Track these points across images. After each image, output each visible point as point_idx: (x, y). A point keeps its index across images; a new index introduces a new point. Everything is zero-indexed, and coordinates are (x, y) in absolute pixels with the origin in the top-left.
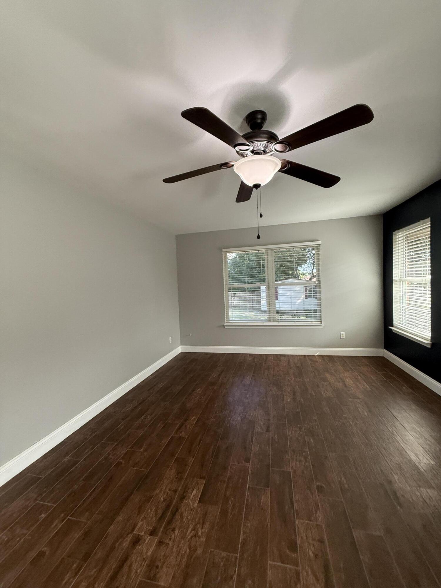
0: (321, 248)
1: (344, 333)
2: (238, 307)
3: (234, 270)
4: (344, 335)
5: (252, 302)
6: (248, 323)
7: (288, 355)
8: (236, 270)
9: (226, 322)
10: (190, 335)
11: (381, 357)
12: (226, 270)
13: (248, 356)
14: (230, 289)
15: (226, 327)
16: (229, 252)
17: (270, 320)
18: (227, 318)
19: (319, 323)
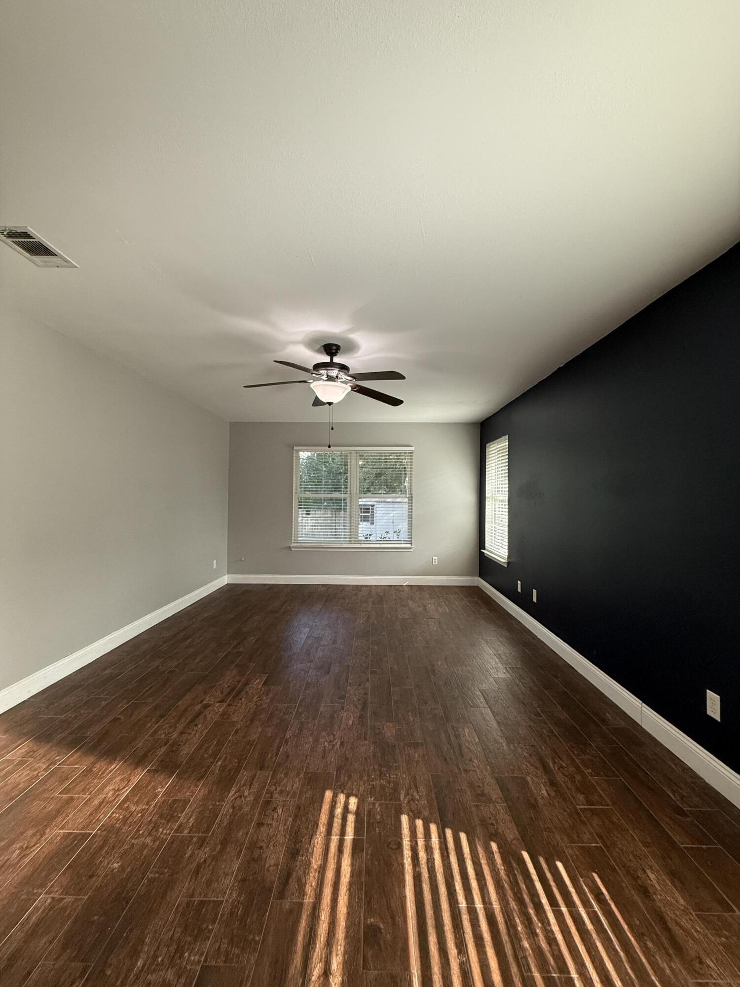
0: (415, 455)
1: (436, 558)
2: (312, 535)
3: (309, 475)
4: (437, 561)
5: (335, 526)
6: (322, 544)
7: (371, 586)
8: (312, 475)
9: (294, 543)
10: (243, 560)
11: (475, 586)
12: (296, 474)
13: (321, 586)
14: (301, 499)
15: (293, 550)
16: (301, 450)
17: (351, 541)
18: (294, 537)
19: (409, 546)
